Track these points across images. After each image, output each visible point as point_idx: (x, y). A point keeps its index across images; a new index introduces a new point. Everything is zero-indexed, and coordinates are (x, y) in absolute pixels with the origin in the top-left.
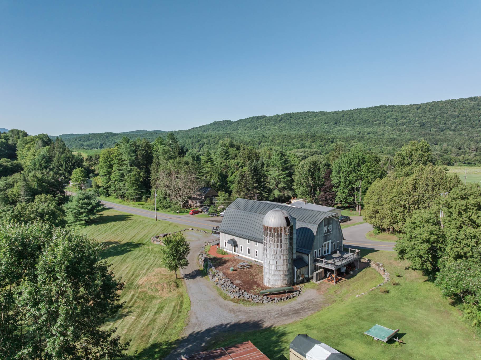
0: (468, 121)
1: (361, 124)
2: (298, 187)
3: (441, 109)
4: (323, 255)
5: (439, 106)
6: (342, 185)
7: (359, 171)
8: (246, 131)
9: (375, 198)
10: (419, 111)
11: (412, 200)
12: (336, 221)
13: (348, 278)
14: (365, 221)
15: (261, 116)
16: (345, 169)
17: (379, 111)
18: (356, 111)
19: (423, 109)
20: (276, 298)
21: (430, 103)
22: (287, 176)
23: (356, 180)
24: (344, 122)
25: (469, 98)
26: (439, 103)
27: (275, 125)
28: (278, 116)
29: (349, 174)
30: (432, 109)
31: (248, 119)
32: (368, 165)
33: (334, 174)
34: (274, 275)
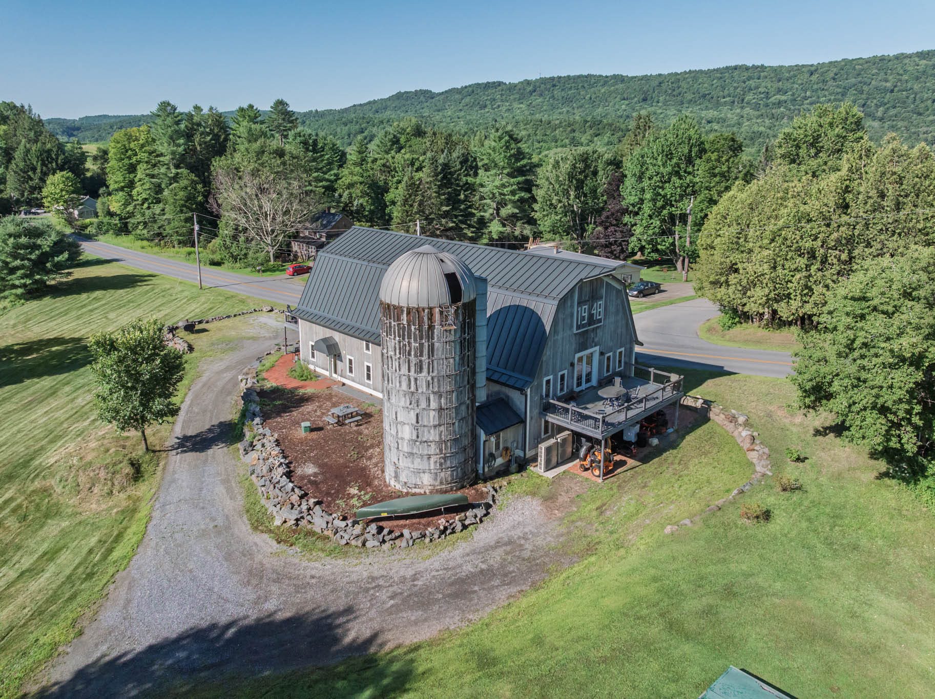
0: (910, 100)
1: (695, 102)
2: (545, 213)
3: (858, 75)
4: (572, 391)
5: (854, 69)
6: (647, 209)
7: (689, 173)
8: (462, 114)
9: (729, 232)
10: (814, 78)
11: (835, 235)
12: (618, 291)
13: (645, 460)
14: (700, 293)
15: (494, 83)
16: (656, 168)
17: (732, 77)
18: (687, 76)
19: (822, 74)
20: (406, 532)
21: (836, 62)
22: (521, 189)
23: (681, 196)
24: (661, 98)
25: (917, 52)
26: (854, 62)
27: (520, 100)
28: (528, 82)
29: (666, 182)
30: (839, 75)
31: (466, 87)
32: (713, 158)
33: (629, 182)
34: (411, 454)
